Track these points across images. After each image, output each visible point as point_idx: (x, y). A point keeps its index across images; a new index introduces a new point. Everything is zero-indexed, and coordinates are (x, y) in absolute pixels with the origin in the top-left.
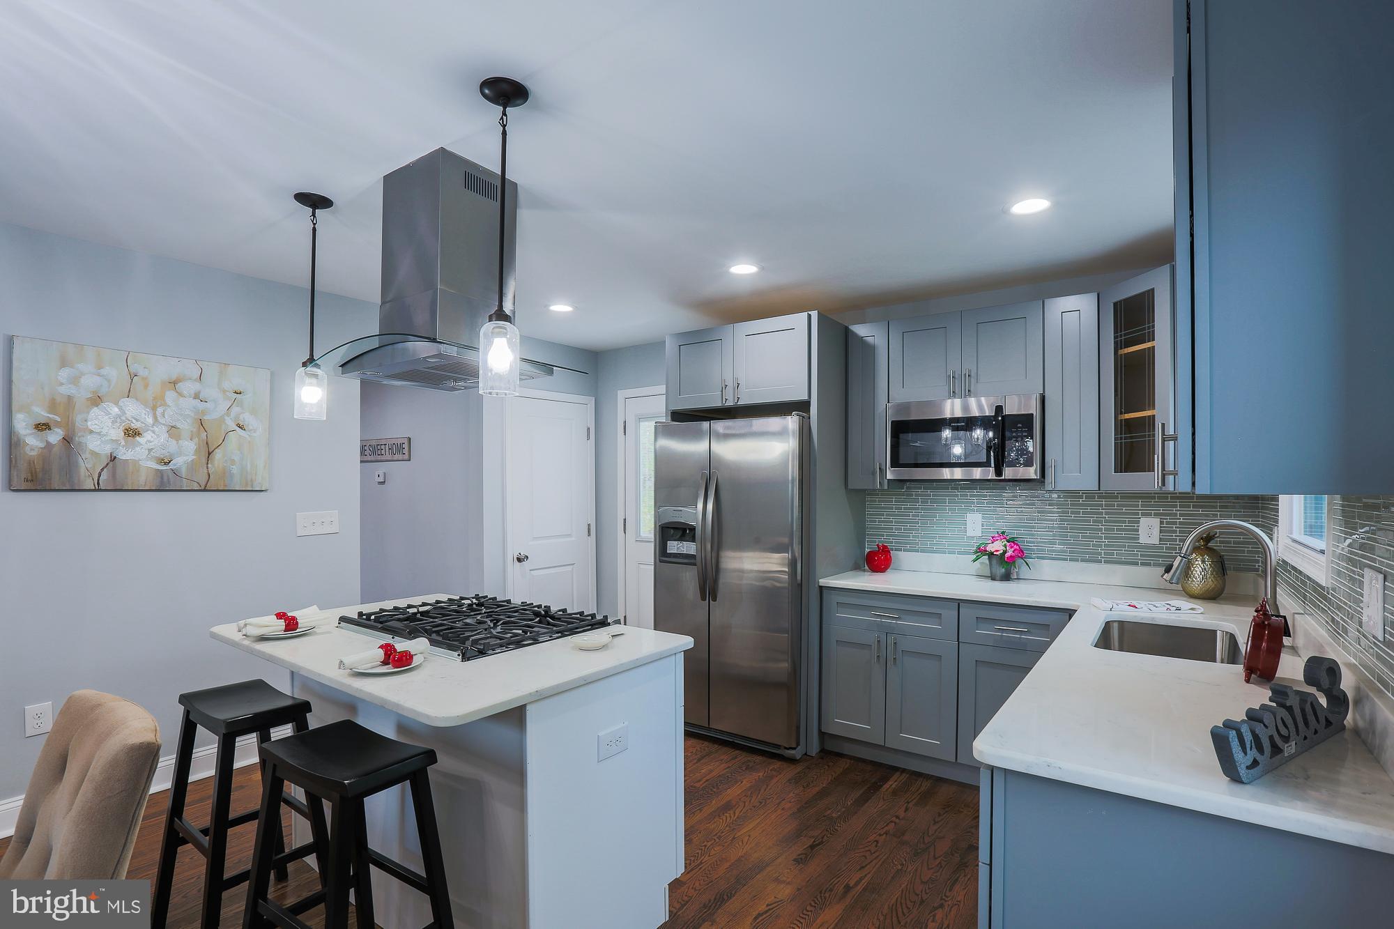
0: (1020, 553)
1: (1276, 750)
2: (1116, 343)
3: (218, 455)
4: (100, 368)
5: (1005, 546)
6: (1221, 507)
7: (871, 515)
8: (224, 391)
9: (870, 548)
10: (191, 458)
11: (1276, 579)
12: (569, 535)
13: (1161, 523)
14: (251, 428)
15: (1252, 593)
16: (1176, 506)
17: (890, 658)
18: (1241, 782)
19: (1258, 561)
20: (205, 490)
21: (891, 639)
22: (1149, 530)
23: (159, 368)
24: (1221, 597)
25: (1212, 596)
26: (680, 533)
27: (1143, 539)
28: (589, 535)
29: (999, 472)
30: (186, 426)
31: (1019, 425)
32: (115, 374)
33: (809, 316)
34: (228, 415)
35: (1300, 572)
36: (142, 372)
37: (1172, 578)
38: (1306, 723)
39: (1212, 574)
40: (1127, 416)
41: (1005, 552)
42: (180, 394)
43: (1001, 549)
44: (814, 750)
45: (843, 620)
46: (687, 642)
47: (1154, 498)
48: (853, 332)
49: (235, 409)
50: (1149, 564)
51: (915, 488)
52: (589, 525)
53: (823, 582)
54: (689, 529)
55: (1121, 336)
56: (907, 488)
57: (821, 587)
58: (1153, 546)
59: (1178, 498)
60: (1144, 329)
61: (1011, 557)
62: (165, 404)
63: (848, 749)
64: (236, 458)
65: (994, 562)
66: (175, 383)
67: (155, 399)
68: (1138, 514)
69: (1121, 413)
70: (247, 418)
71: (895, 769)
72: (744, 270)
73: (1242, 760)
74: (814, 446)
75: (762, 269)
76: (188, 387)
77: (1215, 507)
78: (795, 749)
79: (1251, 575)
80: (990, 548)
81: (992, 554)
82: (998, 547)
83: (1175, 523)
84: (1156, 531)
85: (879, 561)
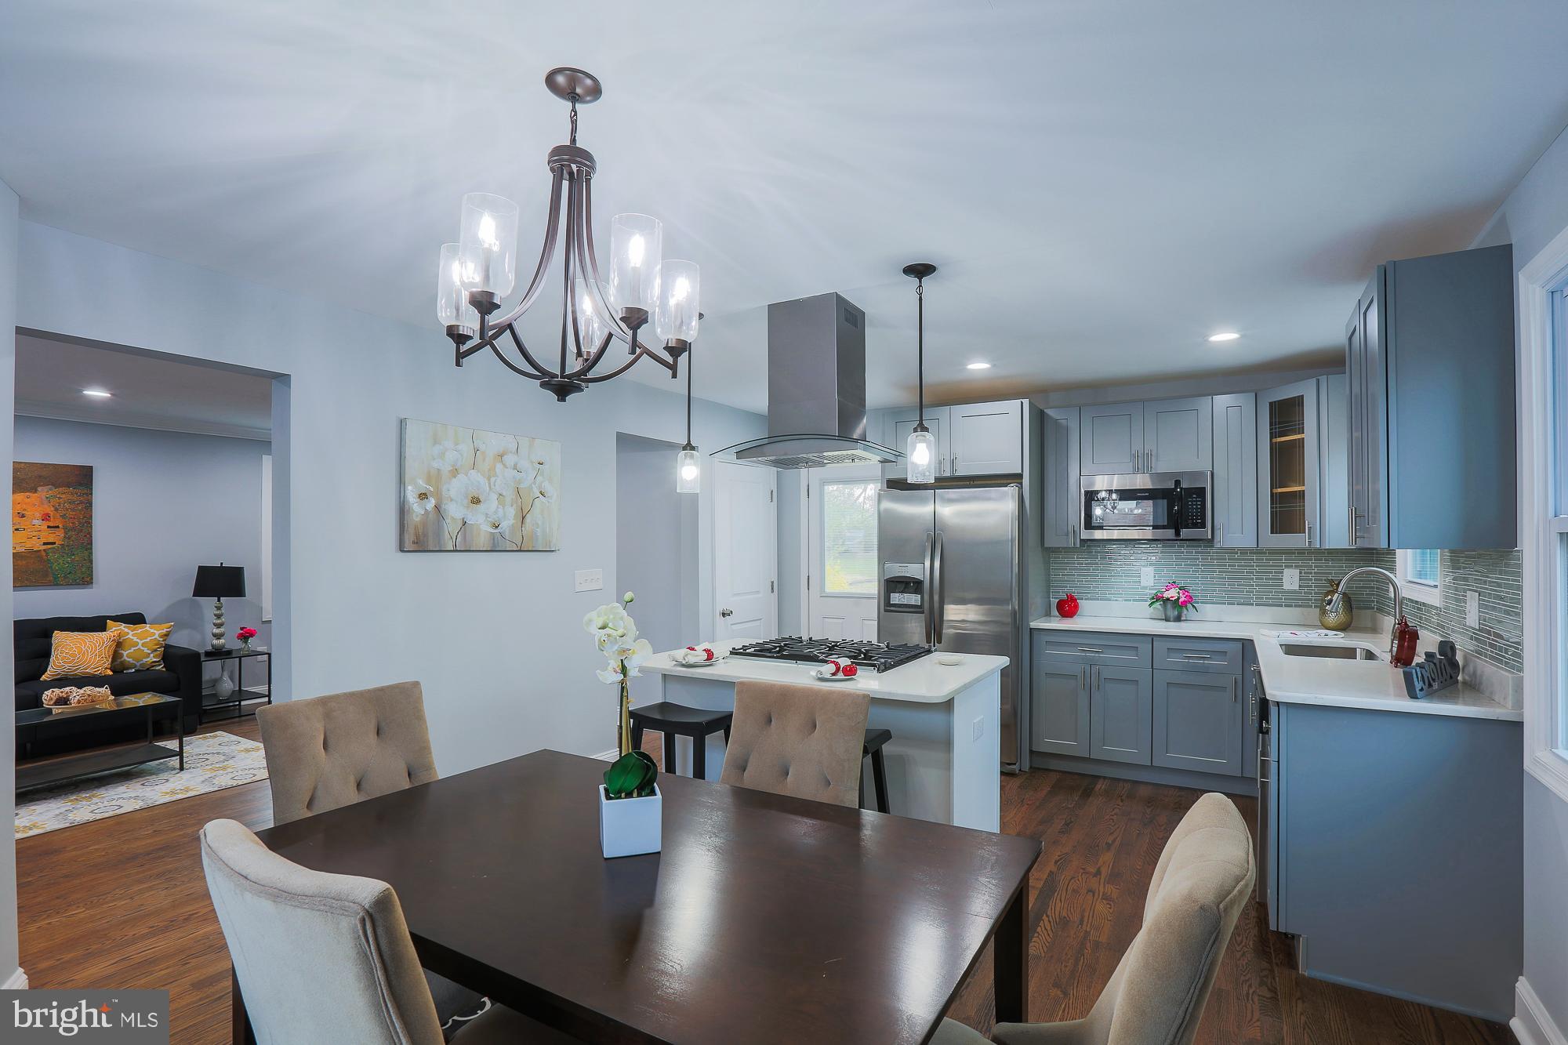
0: (1190, 599)
1: (1430, 685)
2: (1271, 433)
3: (528, 519)
4: (457, 444)
5: (1179, 593)
6: (1346, 560)
7: (1055, 569)
8: (532, 462)
9: (1056, 598)
10: (512, 522)
11: (1402, 607)
12: (758, 592)
13: (1300, 573)
14: (549, 495)
15: (1369, 625)
16: (1311, 560)
17: (1094, 683)
18: (1417, 698)
19: (1373, 601)
20: (520, 551)
21: (1095, 669)
22: (1291, 579)
23: (492, 443)
24: (1350, 628)
25: (1344, 628)
26: (903, 586)
27: (1287, 586)
28: (773, 592)
29: (1178, 533)
30: (509, 495)
31: (1194, 496)
32: (466, 448)
33: (1022, 403)
34: (535, 483)
35: (1417, 602)
36: (482, 447)
37: (1332, 609)
38: (1442, 674)
39: (1343, 611)
40: (1280, 490)
41: (1179, 598)
42: (506, 467)
43: (1176, 596)
44: (1026, 767)
45: (1051, 657)
46: (1004, 661)
47: (1294, 553)
48: (1048, 415)
49: (539, 478)
50: (1291, 606)
51: (1095, 546)
52: (773, 582)
53: (1033, 624)
54: (913, 582)
55: (1276, 428)
56: (1088, 546)
57: (1031, 629)
58: (1294, 592)
59: (1313, 553)
60: (1295, 425)
61: (1184, 603)
62: (495, 475)
63: (1054, 764)
64: (540, 523)
65: (1169, 606)
66: (501, 456)
67: (489, 470)
68: (1282, 566)
69: (1276, 488)
70: (548, 487)
71: (1098, 777)
72: (979, 367)
73: (1418, 685)
74: (1026, 511)
75: (994, 366)
76: (510, 459)
77: (1341, 560)
78: (1015, 764)
79: (1369, 612)
80: (1166, 595)
81: (1168, 599)
82: (1173, 593)
83: (1311, 573)
84: (1297, 578)
85: (1068, 607)
